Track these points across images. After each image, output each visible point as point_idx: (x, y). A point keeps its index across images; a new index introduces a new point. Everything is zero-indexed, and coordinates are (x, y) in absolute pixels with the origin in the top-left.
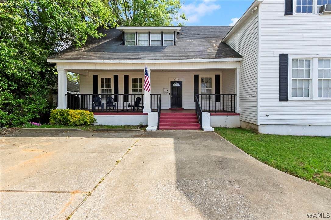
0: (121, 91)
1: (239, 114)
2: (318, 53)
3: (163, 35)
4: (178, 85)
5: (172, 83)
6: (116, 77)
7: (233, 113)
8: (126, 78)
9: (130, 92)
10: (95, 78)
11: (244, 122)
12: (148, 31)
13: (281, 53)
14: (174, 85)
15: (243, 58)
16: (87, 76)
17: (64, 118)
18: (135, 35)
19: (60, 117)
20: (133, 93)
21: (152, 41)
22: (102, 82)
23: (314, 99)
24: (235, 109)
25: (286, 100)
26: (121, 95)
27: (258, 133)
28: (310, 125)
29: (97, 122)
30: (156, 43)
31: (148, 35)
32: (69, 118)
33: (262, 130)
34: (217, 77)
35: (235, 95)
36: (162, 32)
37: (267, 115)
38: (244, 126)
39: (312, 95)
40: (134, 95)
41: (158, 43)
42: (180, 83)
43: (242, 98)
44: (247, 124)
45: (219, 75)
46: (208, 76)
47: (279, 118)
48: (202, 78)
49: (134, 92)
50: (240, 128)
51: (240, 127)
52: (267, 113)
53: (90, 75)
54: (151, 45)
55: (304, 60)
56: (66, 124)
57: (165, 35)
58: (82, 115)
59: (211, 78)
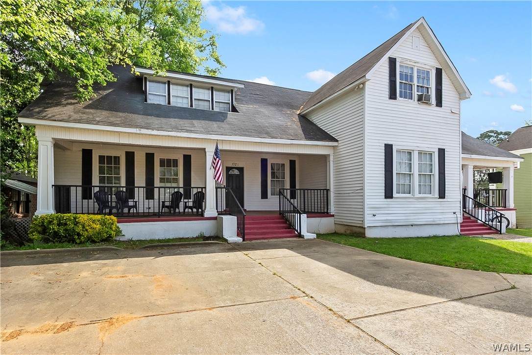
0: (140, 179)
1: (333, 216)
2: (418, 145)
3: (214, 92)
4: (236, 172)
5: (228, 169)
6: (130, 157)
7: (326, 214)
8: (150, 158)
9: (157, 183)
10: (87, 155)
11: (340, 225)
12: (189, 83)
13: (386, 143)
14: (231, 172)
15: (340, 142)
16: (69, 150)
17: (66, 230)
18: (167, 85)
19: (58, 228)
20: (163, 185)
21: (195, 99)
22: (99, 164)
23: (415, 196)
24: (327, 209)
25: (391, 197)
26: (139, 187)
27: (365, 237)
28: (412, 225)
29: (124, 235)
30: (201, 103)
31: (189, 88)
32: (79, 229)
33: (369, 234)
34: (292, 163)
35: (328, 191)
36: (212, 88)
37: (374, 215)
38: (341, 230)
39: (414, 191)
40: (165, 188)
41: (206, 104)
42: (241, 170)
43: (338, 194)
44: (347, 227)
45: (295, 161)
46: (280, 161)
47: (385, 218)
48: (271, 164)
49: (164, 182)
50: (335, 234)
51: (336, 232)
52: (374, 213)
53: (74, 149)
54: (194, 107)
55: (405, 152)
56: (72, 241)
57: (218, 93)
58: (103, 223)
59: (284, 164)
